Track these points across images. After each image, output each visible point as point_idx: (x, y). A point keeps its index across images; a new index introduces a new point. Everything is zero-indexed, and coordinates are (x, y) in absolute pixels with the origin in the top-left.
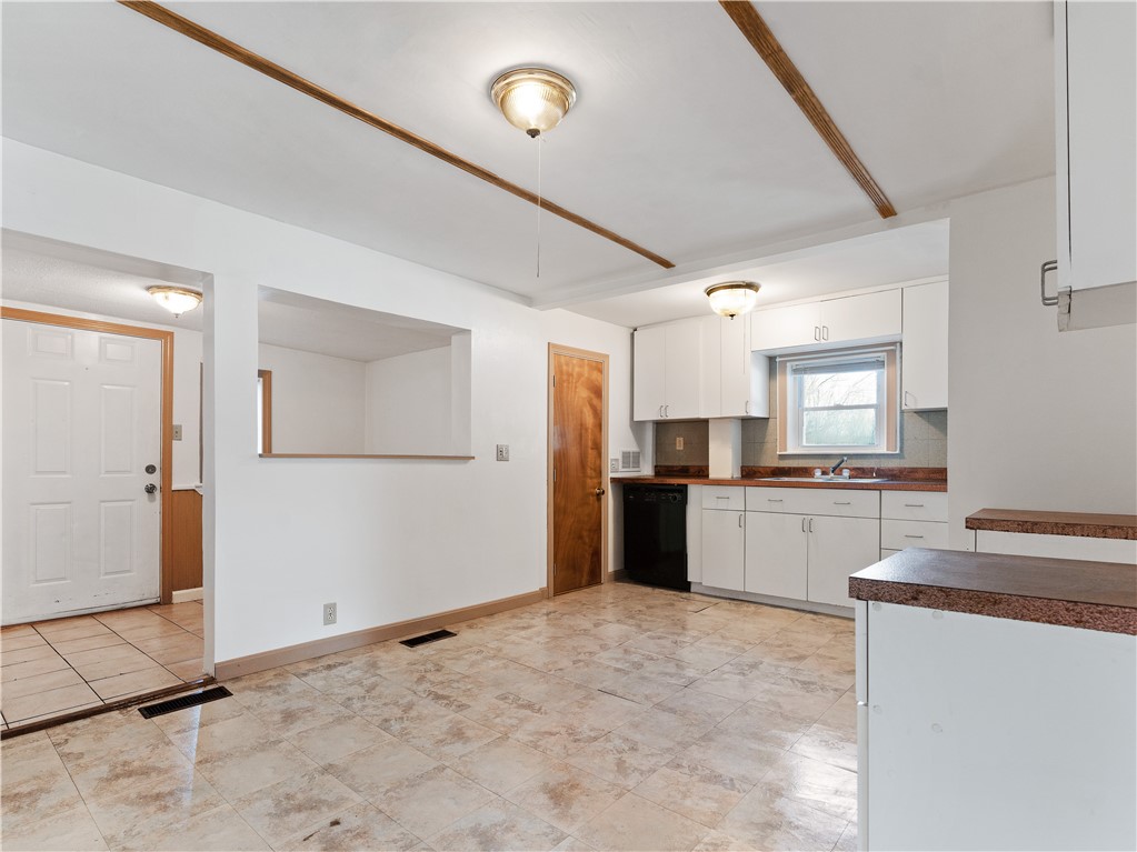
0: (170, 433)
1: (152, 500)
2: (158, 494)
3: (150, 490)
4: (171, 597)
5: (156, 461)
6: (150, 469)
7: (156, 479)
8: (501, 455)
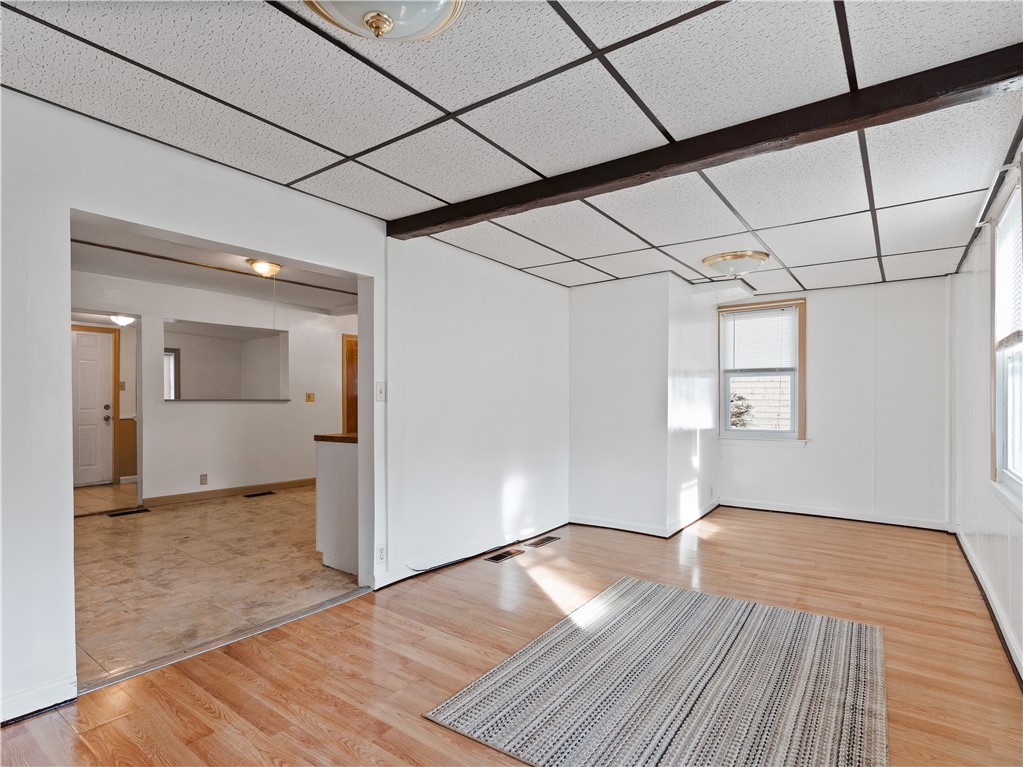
0: (118, 386)
1: (108, 425)
2: (111, 421)
3: (107, 419)
4: (119, 480)
5: (110, 402)
6: (107, 407)
7: (110, 413)
8: (309, 398)
